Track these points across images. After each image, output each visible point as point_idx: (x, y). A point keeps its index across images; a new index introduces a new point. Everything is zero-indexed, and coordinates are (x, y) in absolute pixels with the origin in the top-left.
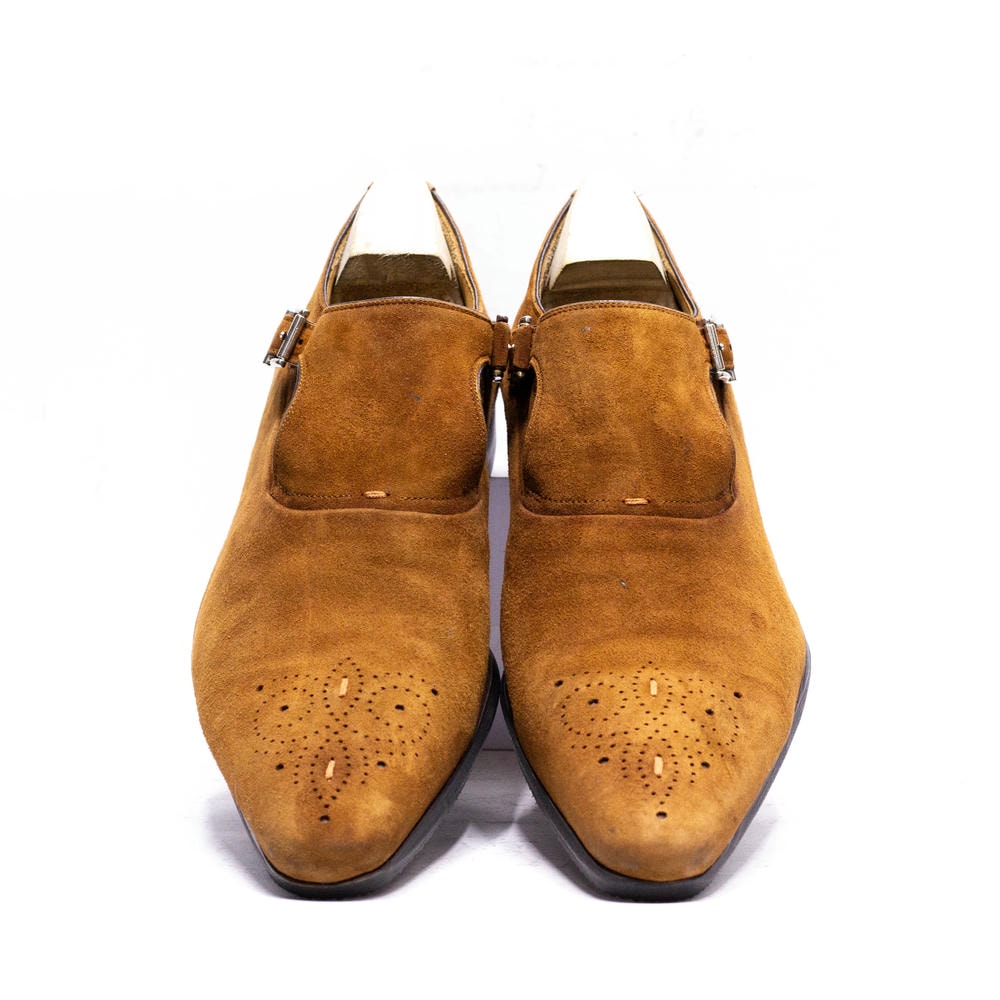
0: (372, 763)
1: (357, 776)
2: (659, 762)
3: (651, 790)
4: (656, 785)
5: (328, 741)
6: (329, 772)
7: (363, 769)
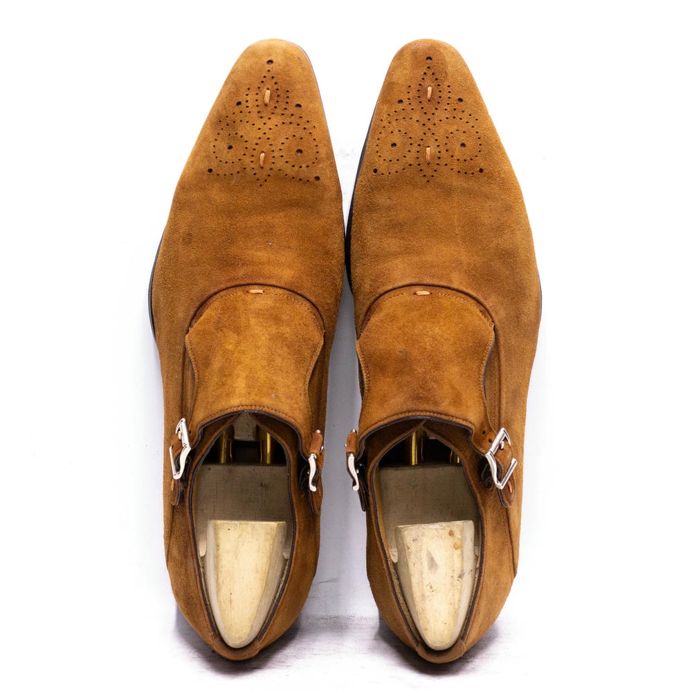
0: (406, 102)
1: (413, 93)
2: (267, 99)
3: (274, 81)
4: (270, 84)
5: (433, 114)
6: (430, 89)
7: (410, 96)
